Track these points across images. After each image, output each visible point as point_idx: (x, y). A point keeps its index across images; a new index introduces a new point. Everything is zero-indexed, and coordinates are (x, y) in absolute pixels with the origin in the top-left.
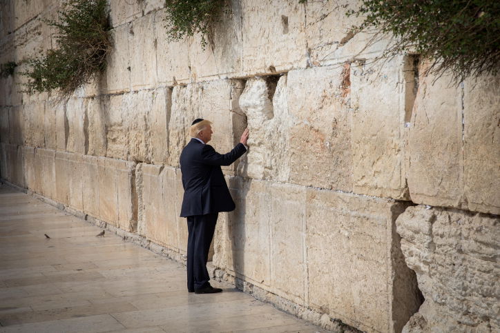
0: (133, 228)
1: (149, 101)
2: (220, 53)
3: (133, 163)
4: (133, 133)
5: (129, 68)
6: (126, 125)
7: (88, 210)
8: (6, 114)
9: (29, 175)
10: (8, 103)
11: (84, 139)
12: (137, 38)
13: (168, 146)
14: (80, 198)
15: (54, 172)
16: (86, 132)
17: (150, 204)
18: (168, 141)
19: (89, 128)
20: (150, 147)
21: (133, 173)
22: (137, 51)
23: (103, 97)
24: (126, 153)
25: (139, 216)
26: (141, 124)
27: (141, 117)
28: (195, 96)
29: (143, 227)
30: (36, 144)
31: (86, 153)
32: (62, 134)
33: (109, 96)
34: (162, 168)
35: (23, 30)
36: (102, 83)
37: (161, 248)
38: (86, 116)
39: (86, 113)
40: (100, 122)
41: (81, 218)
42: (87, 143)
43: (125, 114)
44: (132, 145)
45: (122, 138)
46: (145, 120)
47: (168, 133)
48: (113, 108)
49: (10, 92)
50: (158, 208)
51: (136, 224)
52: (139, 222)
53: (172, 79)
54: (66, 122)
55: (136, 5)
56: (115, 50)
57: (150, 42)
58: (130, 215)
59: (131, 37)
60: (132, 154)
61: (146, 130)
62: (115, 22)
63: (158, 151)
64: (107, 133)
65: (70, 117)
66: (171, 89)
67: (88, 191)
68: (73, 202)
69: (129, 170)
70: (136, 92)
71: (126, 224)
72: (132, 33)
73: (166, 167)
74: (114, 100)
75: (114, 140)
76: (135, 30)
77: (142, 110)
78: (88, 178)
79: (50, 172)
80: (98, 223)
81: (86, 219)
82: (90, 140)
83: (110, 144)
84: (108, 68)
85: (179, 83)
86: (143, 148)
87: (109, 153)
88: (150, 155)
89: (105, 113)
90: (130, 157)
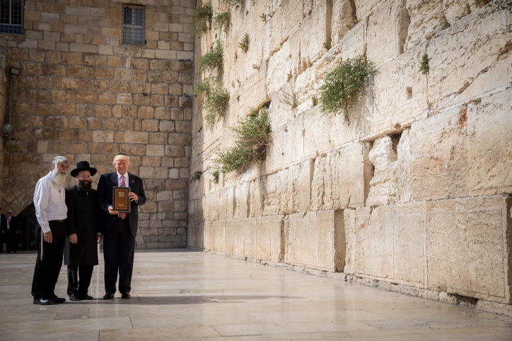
0: (281, 259)
1: (297, 171)
2: (355, 126)
3: (283, 216)
4: (283, 196)
5: (283, 154)
6: (278, 192)
7: (247, 254)
8: (193, 205)
9: (207, 239)
10: (195, 198)
11: (246, 207)
12: (289, 132)
13: (311, 198)
14: (242, 247)
15: (224, 234)
16: (248, 204)
17: (295, 240)
18: (311, 195)
19: (251, 200)
20: (296, 203)
21: (283, 222)
22: (289, 141)
23: (263, 178)
24: (277, 210)
25: (286, 250)
26: (290, 188)
27: (290, 183)
28: (333, 159)
29: (289, 257)
30: (212, 219)
31: (248, 217)
32: (231, 209)
33: (266, 176)
34: (305, 214)
35: (208, 150)
36: (262, 168)
37: (303, 268)
38: (249, 193)
39: (249, 191)
40: (259, 195)
41: (243, 259)
42: (248, 211)
43: (278, 184)
44: (283, 204)
45: (275, 201)
46: (293, 184)
47: (311, 189)
48: (269, 183)
49: (197, 191)
50: (301, 242)
51: (283, 257)
52: (286, 254)
53: (315, 153)
54: (235, 200)
55: (290, 112)
56: (273, 144)
57: (299, 133)
58: (279, 251)
59: (285, 133)
60: (283, 209)
61: (294, 191)
62: (274, 127)
63: (303, 203)
64: (264, 200)
65: (237, 196)
66: (314, 160)
67: (248, 241)
68: (237, 251)
69: (280, 220)
70: (287, 168)
71: (276, 257)
72: (286, 131)
73: (308, 213)
74: (269, 177)
75: (269, 204)
76: (288, 129)
77: (291, 179)
78: (249, 232)
79: (222, 234)
80: (255, 260)
81: (246, 260)
82: (251, 208)
83: (266, 207)
84: (268, 157)
85: (320, 154)
86: (290, 204)
87: (265, 213)
88: (296, 207)
89: (263, 188)
90: (280, 212)
